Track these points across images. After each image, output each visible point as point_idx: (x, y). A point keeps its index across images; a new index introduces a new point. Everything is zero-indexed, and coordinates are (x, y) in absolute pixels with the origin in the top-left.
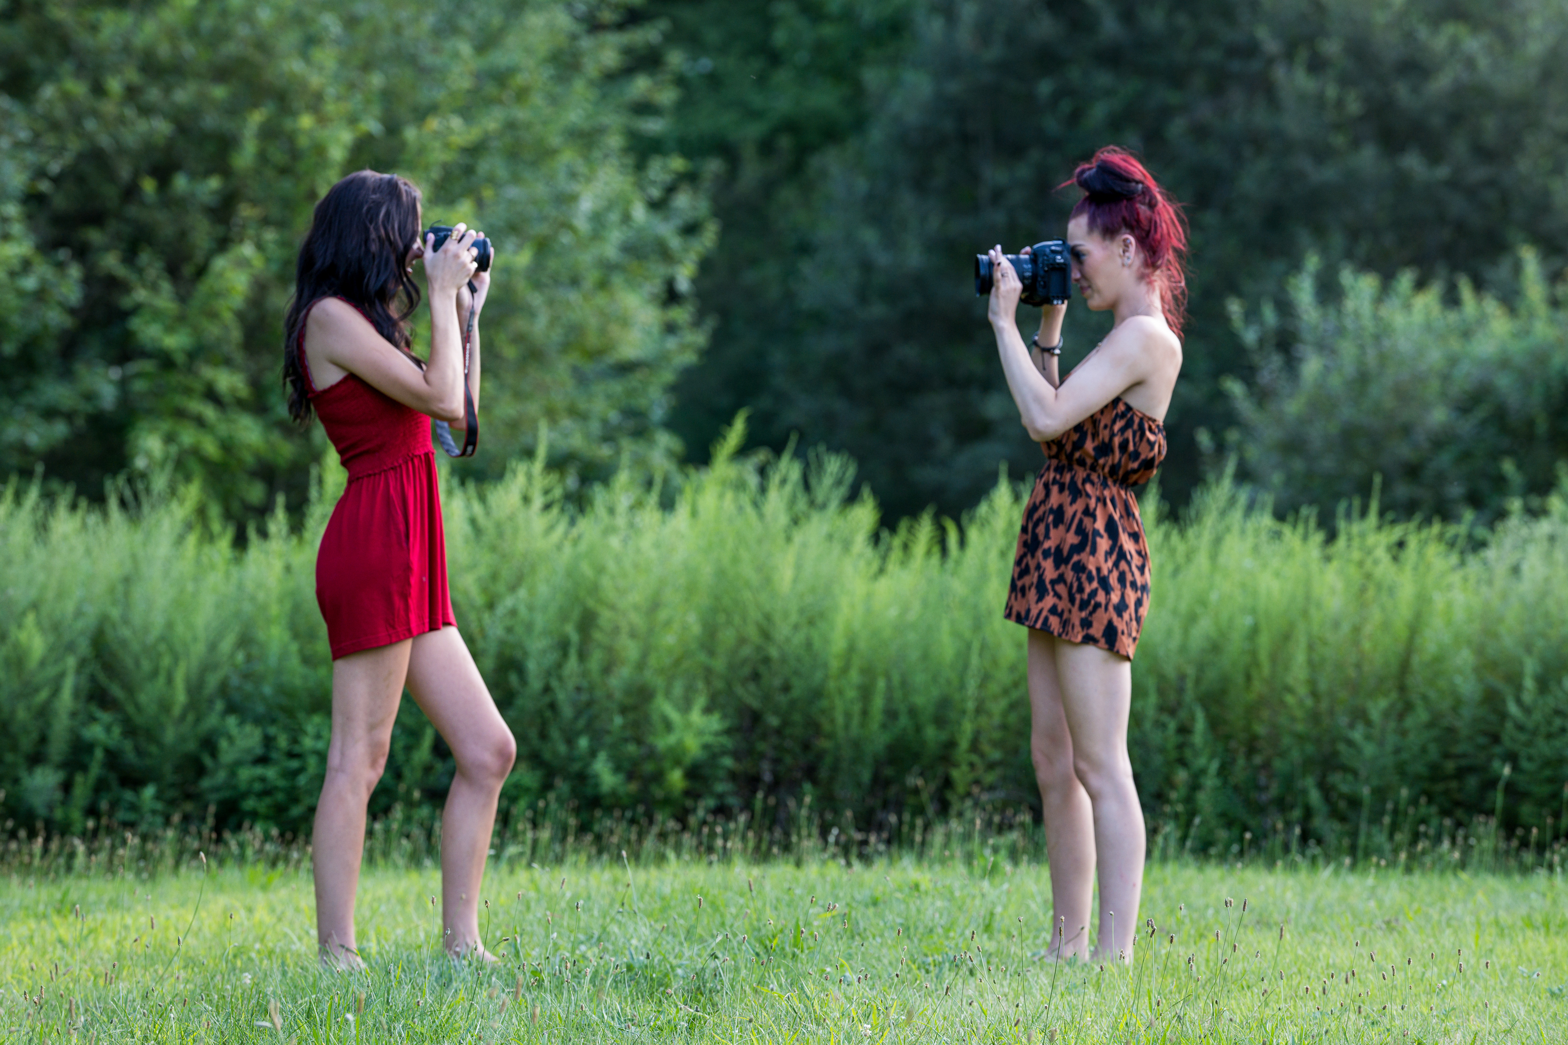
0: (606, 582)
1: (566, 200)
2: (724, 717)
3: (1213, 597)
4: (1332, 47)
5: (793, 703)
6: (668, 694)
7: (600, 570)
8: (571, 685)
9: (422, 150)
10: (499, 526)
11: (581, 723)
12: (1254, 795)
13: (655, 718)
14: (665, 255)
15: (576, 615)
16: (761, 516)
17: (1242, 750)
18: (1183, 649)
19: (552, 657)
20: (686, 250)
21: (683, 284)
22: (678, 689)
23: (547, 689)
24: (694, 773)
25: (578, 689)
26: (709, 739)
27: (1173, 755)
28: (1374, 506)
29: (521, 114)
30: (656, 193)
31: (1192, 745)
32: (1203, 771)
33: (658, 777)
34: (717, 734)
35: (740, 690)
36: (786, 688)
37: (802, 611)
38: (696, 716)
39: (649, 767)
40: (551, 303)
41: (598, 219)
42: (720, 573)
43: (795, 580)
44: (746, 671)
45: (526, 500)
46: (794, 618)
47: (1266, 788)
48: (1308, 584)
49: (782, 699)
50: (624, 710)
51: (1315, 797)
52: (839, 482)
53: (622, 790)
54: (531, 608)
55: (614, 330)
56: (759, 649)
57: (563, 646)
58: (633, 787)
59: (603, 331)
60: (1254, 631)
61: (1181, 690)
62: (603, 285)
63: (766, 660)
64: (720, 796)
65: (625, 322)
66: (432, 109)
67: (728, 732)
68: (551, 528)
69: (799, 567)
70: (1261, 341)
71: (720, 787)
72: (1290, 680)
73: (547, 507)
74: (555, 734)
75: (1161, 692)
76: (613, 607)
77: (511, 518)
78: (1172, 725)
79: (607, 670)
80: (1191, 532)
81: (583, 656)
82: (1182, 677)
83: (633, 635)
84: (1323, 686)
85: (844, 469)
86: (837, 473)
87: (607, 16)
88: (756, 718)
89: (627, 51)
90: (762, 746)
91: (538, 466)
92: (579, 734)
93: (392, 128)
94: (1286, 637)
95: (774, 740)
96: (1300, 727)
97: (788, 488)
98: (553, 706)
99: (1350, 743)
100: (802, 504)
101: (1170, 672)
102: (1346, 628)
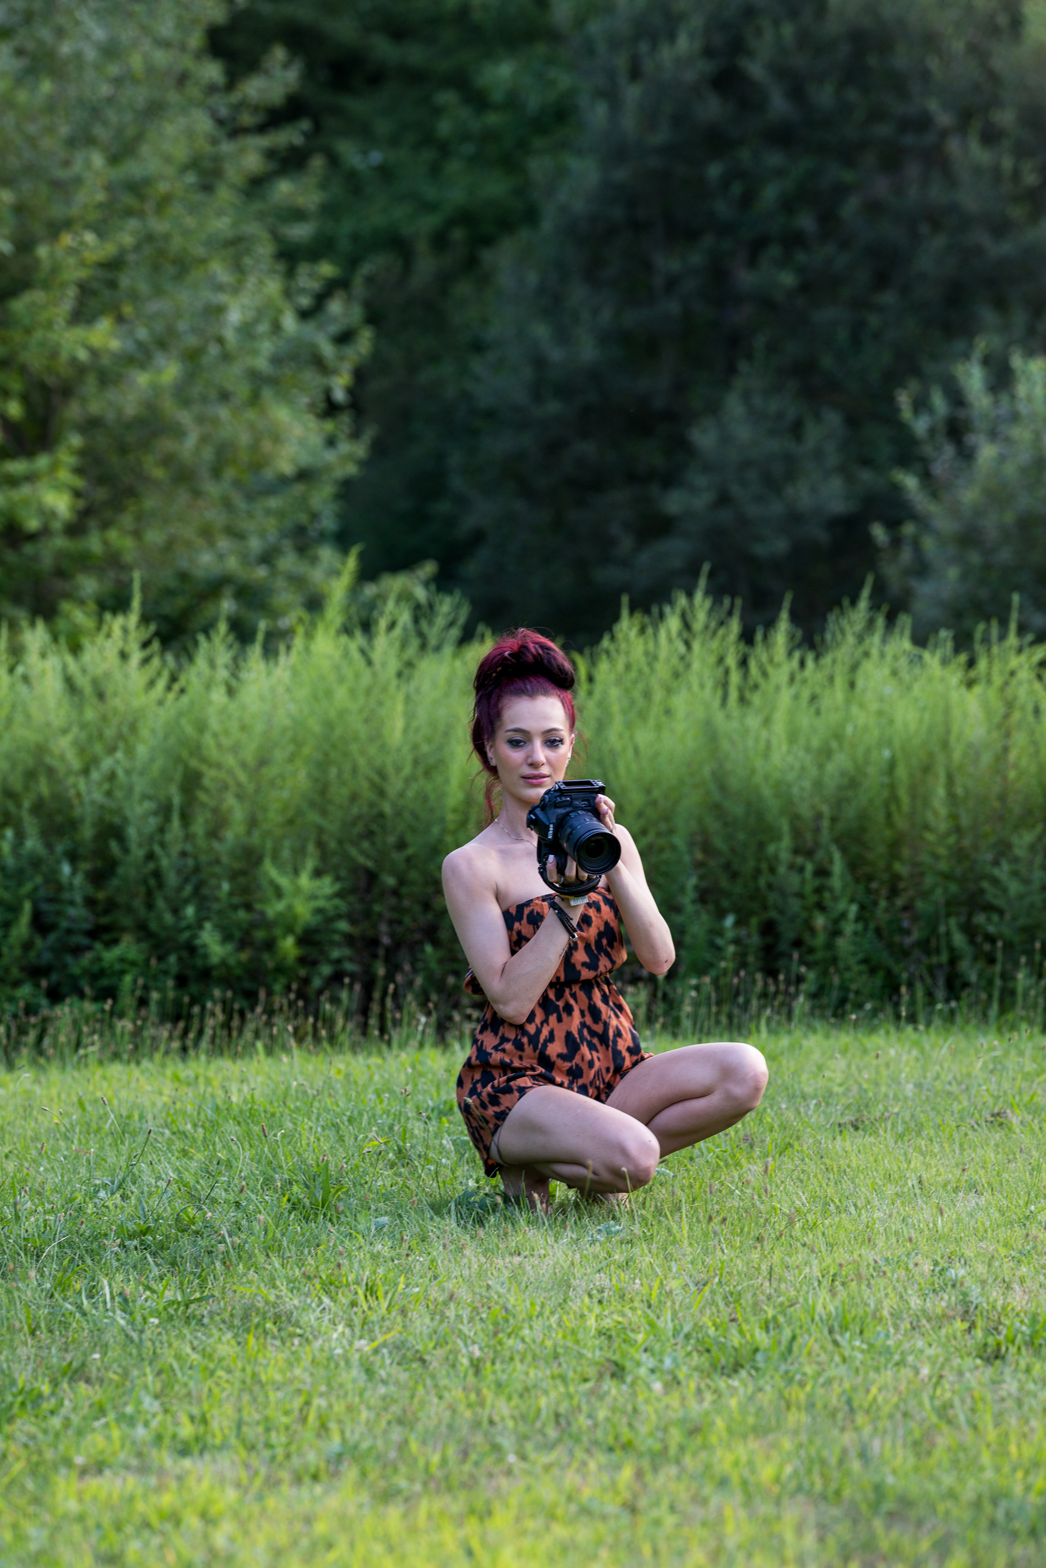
0: (208, 740)
1: (216, 311)
2: (338, 878)
3: (849, 730)
4: (1006, 118)
5: (408, 860)
6: (275, 858)
7: (201, 727)
8: (175, 850)
9: (55, 270)
10: (95, 682)
11: (188, 889)
12: (897, 938)
13: (264, 883)
14: (318, 363)
15: (178, 776)
16: (369, 663)
17: (884, 892)
18: (818, 784)
19: (153, 822)
20: (341, 358)
21: (339, 395)
22: (286, 854)
23: (151, 856)
24: (307, 939)
25: (184, 854)
26: (321, 903)
27: (813, 899)
28: (1013, 627)
29: (159, 226)
30: (305, 301)
31: (831, 890)
32: (843, 915)
33: (270, 945)
34: (329, 898)
35: (354, 852)
36: (401, 845)
37: (416, 762)
38: (304, 880)
39: (260, 935)
40: (200, 420)
41: (247, 331)
42: (329, 725)
43: (406, 730)
44: (359, 828)
45: (124, 656)
46: (407, 770)
47: (908, 932)
48: (947, 711)
49: (398, 857)
50: (233, 876)
51: (959, 939)
52: (451, 624)
53: (232, 961)
54: (128, 772)
55: (267, 446)
56: (372, 805)
57: (165, 810)
58: (244, 956)
59: (255, 447)
60: (892, 766)
61: (817, 830)
62: (255, 399)
63: (381, 815)
64: (339, 961)
65: (277, 438)
66: (67, 224)
67: (339, 895)
68: (152, 683)
69: (410, 716)
70: (932, 431)
71: (335, 954)
72: (929, 816)
73: (146, 661)
74: (160, 903)
75: (796, 833)
76: (219, 766)
77: (107, 675)
78: (809, 868)
79: (214, 834)
80: (827, 660)
81: (186, 819)
82: (819, 816)
83: (240, 797)
84: (965, 821)
85: (457, 607)
86: (449, 614)
87: (247, 119)
88: (372, 877)
89: (270, 154)
90: (377, 908)
91: (133, 618)
92: (186, 901)
93: (24, 245)
94: (927, 769)
95: (393, 901)
96: (943, 866)
97: (397, 631)
98: (157, 874)
99: (995, 881)
100: (412, 650)
101: (805, 811)
102: (986, 758)
